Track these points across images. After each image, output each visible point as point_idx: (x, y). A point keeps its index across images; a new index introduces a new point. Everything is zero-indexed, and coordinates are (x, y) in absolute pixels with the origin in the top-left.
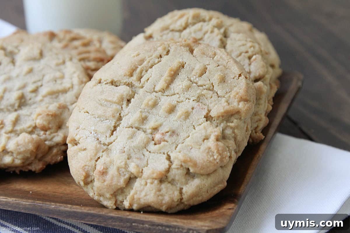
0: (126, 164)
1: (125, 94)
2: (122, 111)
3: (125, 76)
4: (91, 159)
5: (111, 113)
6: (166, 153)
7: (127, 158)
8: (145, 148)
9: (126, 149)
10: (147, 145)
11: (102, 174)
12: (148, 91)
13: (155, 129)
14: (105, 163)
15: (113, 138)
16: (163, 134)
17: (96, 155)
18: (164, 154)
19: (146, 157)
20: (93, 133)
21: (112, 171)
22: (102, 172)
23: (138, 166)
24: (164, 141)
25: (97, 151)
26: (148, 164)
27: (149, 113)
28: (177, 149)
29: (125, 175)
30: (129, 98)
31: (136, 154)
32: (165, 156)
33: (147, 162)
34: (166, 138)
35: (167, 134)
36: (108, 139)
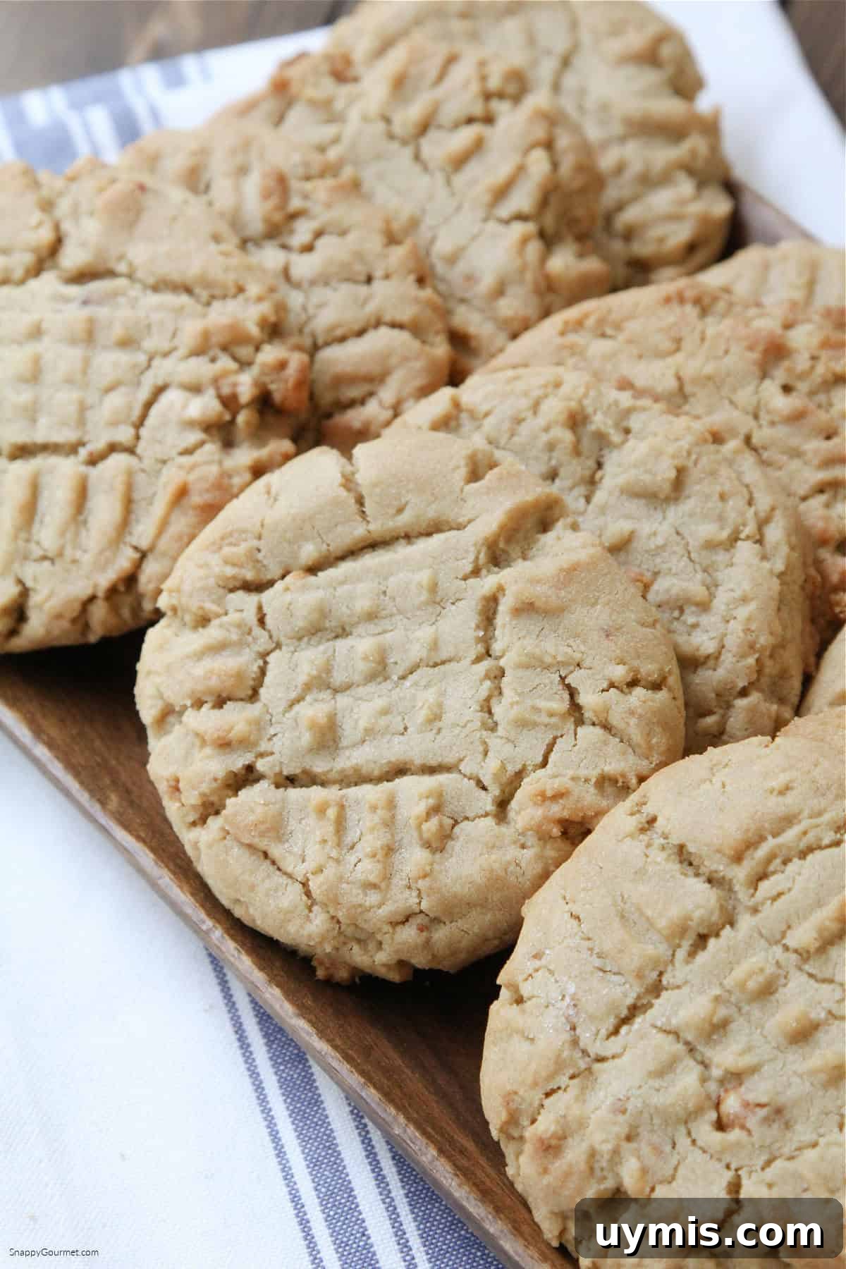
0: (616, 1152)
1: (697, 914)
2: (670, 968)
3: (719, 851)
4: (535, 1084)
5: (636, 963)
6: (733, 1166)
7: (623, 1136)
8: (686, 1123)
9: (630, 1106)
10: (693, 1116)
11: (544, 1147)
12: (764, 931)
13: (735, 1078)
14: (564, 1117)
15: (614, 1045)
16: (746, 1105)
17: (551, 1077)
18: (728, 1167)
19: (678, 1153)
20: (568, 999)
21: (574, 1154)
22: (546, 1142)
23: (644, 1171)
24: (743, 1127)
25: (559, 1065)
26: (673, 1177)
27: (740, 1009)
28: (768, 1170)
29: (605, 1178)
30: (703, 931)
31: (652, 1131)
32: (729, 1175)
33: (676, 1169)
34: (752, 1122)
35: (758, 1109)
36: (598, 1043)
